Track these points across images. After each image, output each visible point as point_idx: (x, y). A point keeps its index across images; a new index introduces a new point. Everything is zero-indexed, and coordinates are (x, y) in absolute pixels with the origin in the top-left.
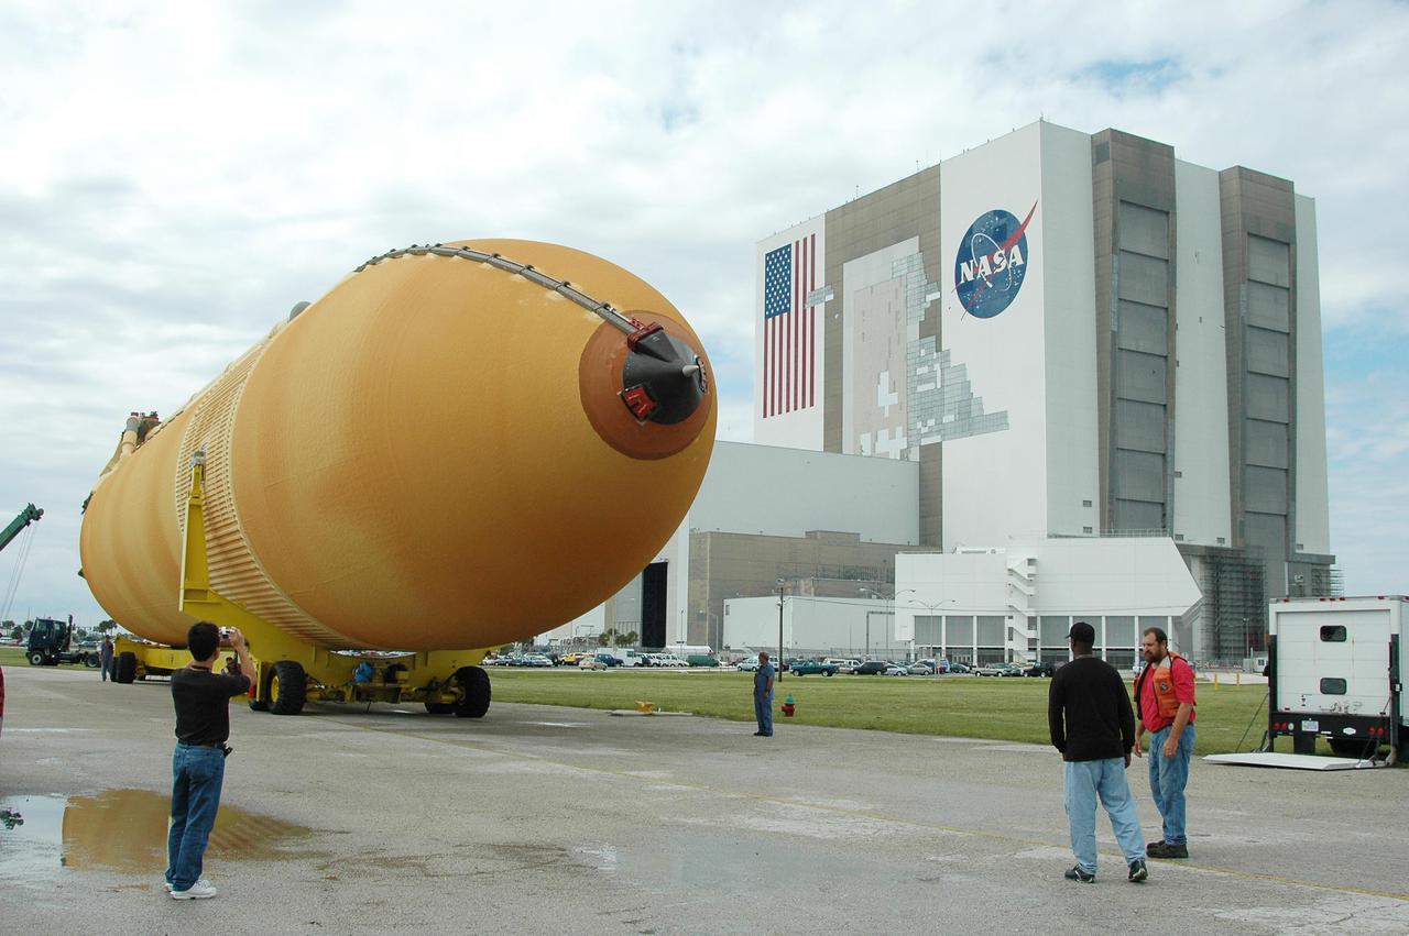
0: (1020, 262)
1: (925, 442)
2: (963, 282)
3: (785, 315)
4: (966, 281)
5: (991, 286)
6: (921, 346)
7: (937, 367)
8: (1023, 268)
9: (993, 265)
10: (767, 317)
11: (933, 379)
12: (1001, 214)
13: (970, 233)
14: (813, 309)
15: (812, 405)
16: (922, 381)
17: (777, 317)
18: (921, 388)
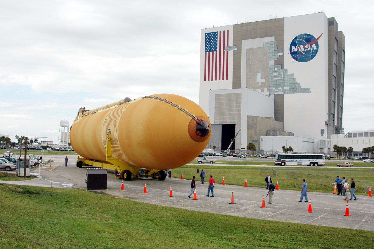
0: (315, 48)
1: (276, 93)
2: (293, 51)
3: (215, 52)
4: (294, 51)
5: (304, 54)
6: (275, 67)
7: (282, 73)
8: (317, 51)
9: (305, 48)
10: (206, 52)
11: (281, 76)
12: (309, 35)
13: (296, 38)
14: (227, 52)
15: (227, 79)
16: (275, 76)
17: (211, 53)
18: (275, 79)
